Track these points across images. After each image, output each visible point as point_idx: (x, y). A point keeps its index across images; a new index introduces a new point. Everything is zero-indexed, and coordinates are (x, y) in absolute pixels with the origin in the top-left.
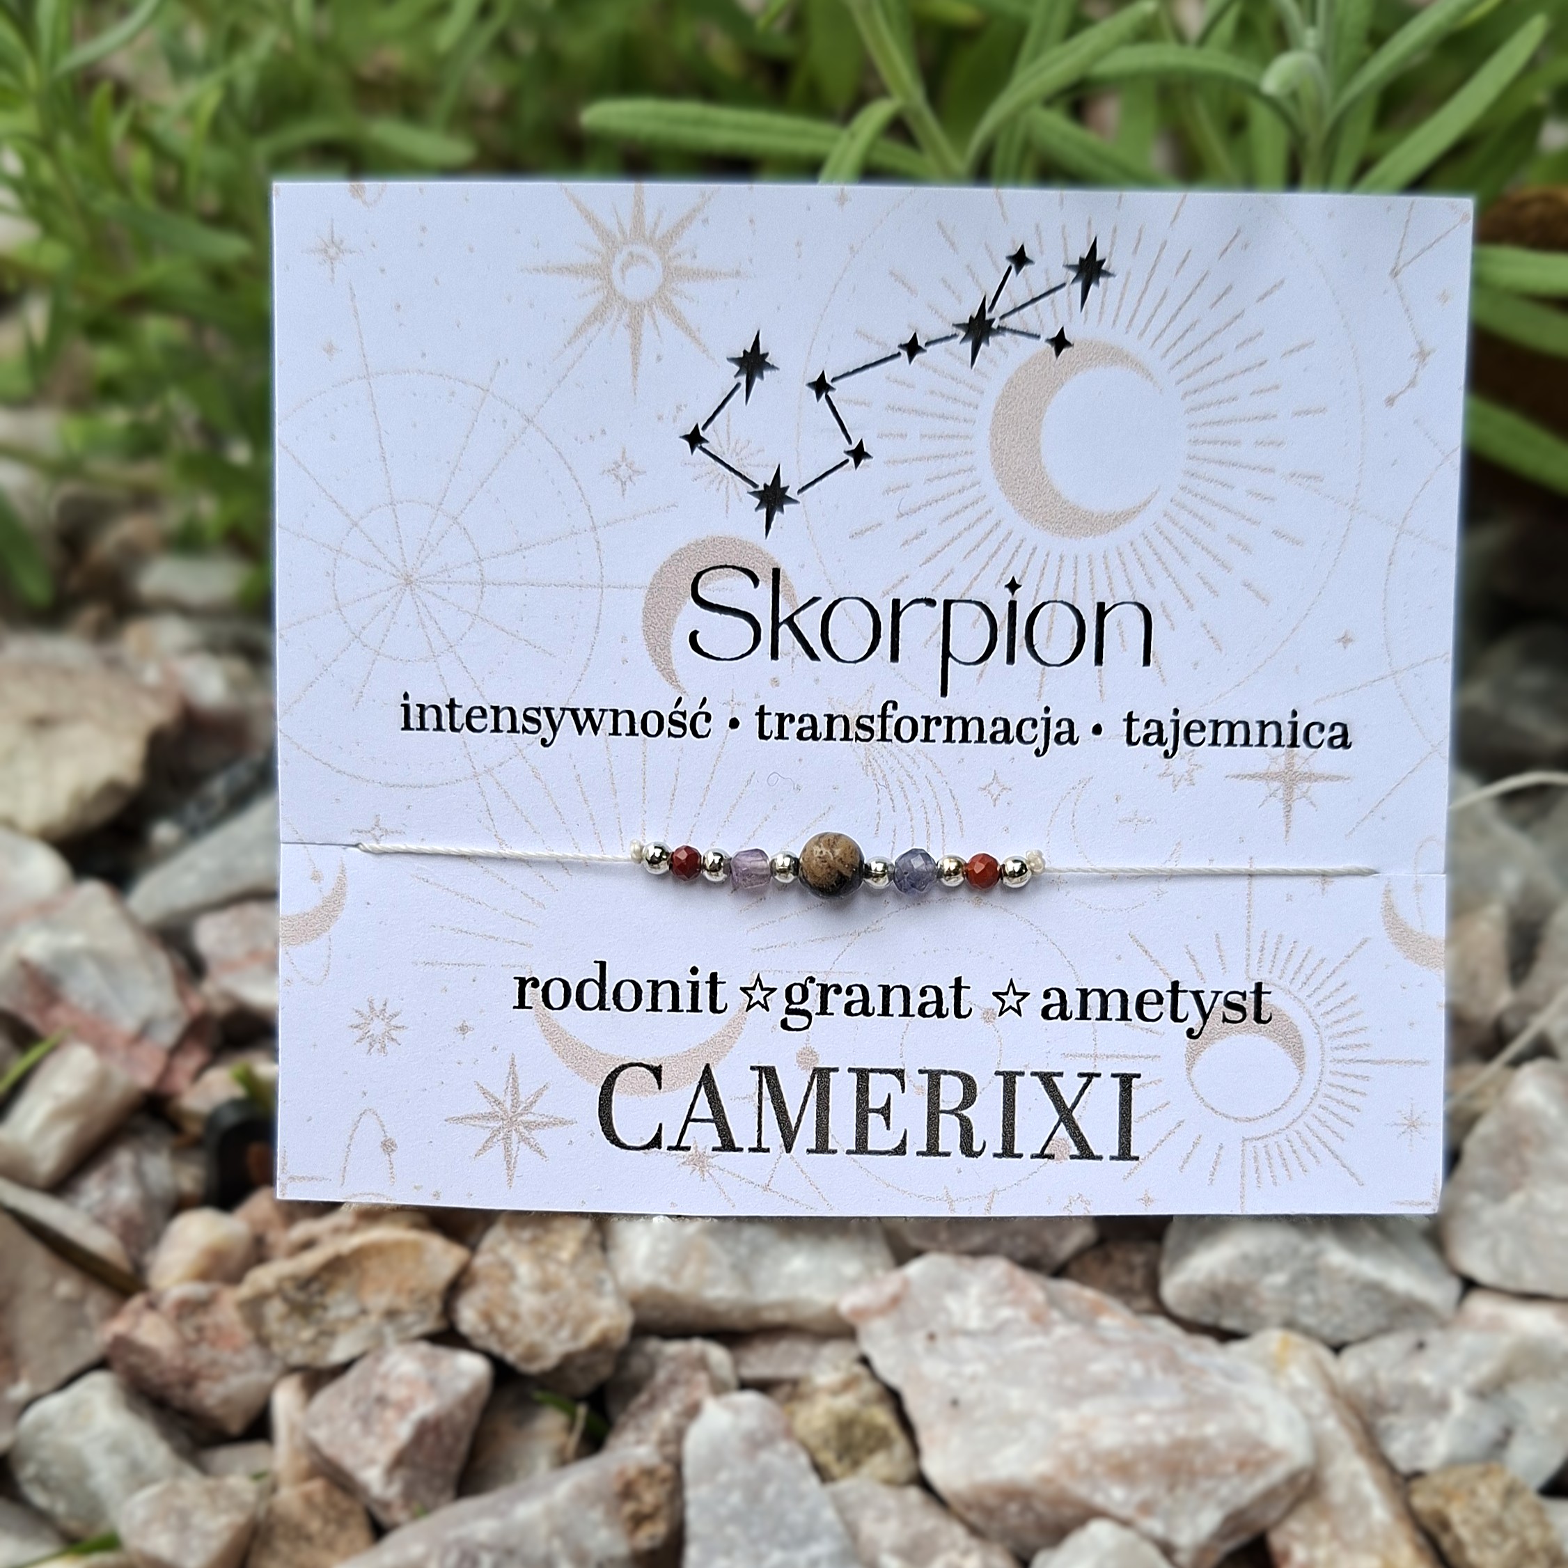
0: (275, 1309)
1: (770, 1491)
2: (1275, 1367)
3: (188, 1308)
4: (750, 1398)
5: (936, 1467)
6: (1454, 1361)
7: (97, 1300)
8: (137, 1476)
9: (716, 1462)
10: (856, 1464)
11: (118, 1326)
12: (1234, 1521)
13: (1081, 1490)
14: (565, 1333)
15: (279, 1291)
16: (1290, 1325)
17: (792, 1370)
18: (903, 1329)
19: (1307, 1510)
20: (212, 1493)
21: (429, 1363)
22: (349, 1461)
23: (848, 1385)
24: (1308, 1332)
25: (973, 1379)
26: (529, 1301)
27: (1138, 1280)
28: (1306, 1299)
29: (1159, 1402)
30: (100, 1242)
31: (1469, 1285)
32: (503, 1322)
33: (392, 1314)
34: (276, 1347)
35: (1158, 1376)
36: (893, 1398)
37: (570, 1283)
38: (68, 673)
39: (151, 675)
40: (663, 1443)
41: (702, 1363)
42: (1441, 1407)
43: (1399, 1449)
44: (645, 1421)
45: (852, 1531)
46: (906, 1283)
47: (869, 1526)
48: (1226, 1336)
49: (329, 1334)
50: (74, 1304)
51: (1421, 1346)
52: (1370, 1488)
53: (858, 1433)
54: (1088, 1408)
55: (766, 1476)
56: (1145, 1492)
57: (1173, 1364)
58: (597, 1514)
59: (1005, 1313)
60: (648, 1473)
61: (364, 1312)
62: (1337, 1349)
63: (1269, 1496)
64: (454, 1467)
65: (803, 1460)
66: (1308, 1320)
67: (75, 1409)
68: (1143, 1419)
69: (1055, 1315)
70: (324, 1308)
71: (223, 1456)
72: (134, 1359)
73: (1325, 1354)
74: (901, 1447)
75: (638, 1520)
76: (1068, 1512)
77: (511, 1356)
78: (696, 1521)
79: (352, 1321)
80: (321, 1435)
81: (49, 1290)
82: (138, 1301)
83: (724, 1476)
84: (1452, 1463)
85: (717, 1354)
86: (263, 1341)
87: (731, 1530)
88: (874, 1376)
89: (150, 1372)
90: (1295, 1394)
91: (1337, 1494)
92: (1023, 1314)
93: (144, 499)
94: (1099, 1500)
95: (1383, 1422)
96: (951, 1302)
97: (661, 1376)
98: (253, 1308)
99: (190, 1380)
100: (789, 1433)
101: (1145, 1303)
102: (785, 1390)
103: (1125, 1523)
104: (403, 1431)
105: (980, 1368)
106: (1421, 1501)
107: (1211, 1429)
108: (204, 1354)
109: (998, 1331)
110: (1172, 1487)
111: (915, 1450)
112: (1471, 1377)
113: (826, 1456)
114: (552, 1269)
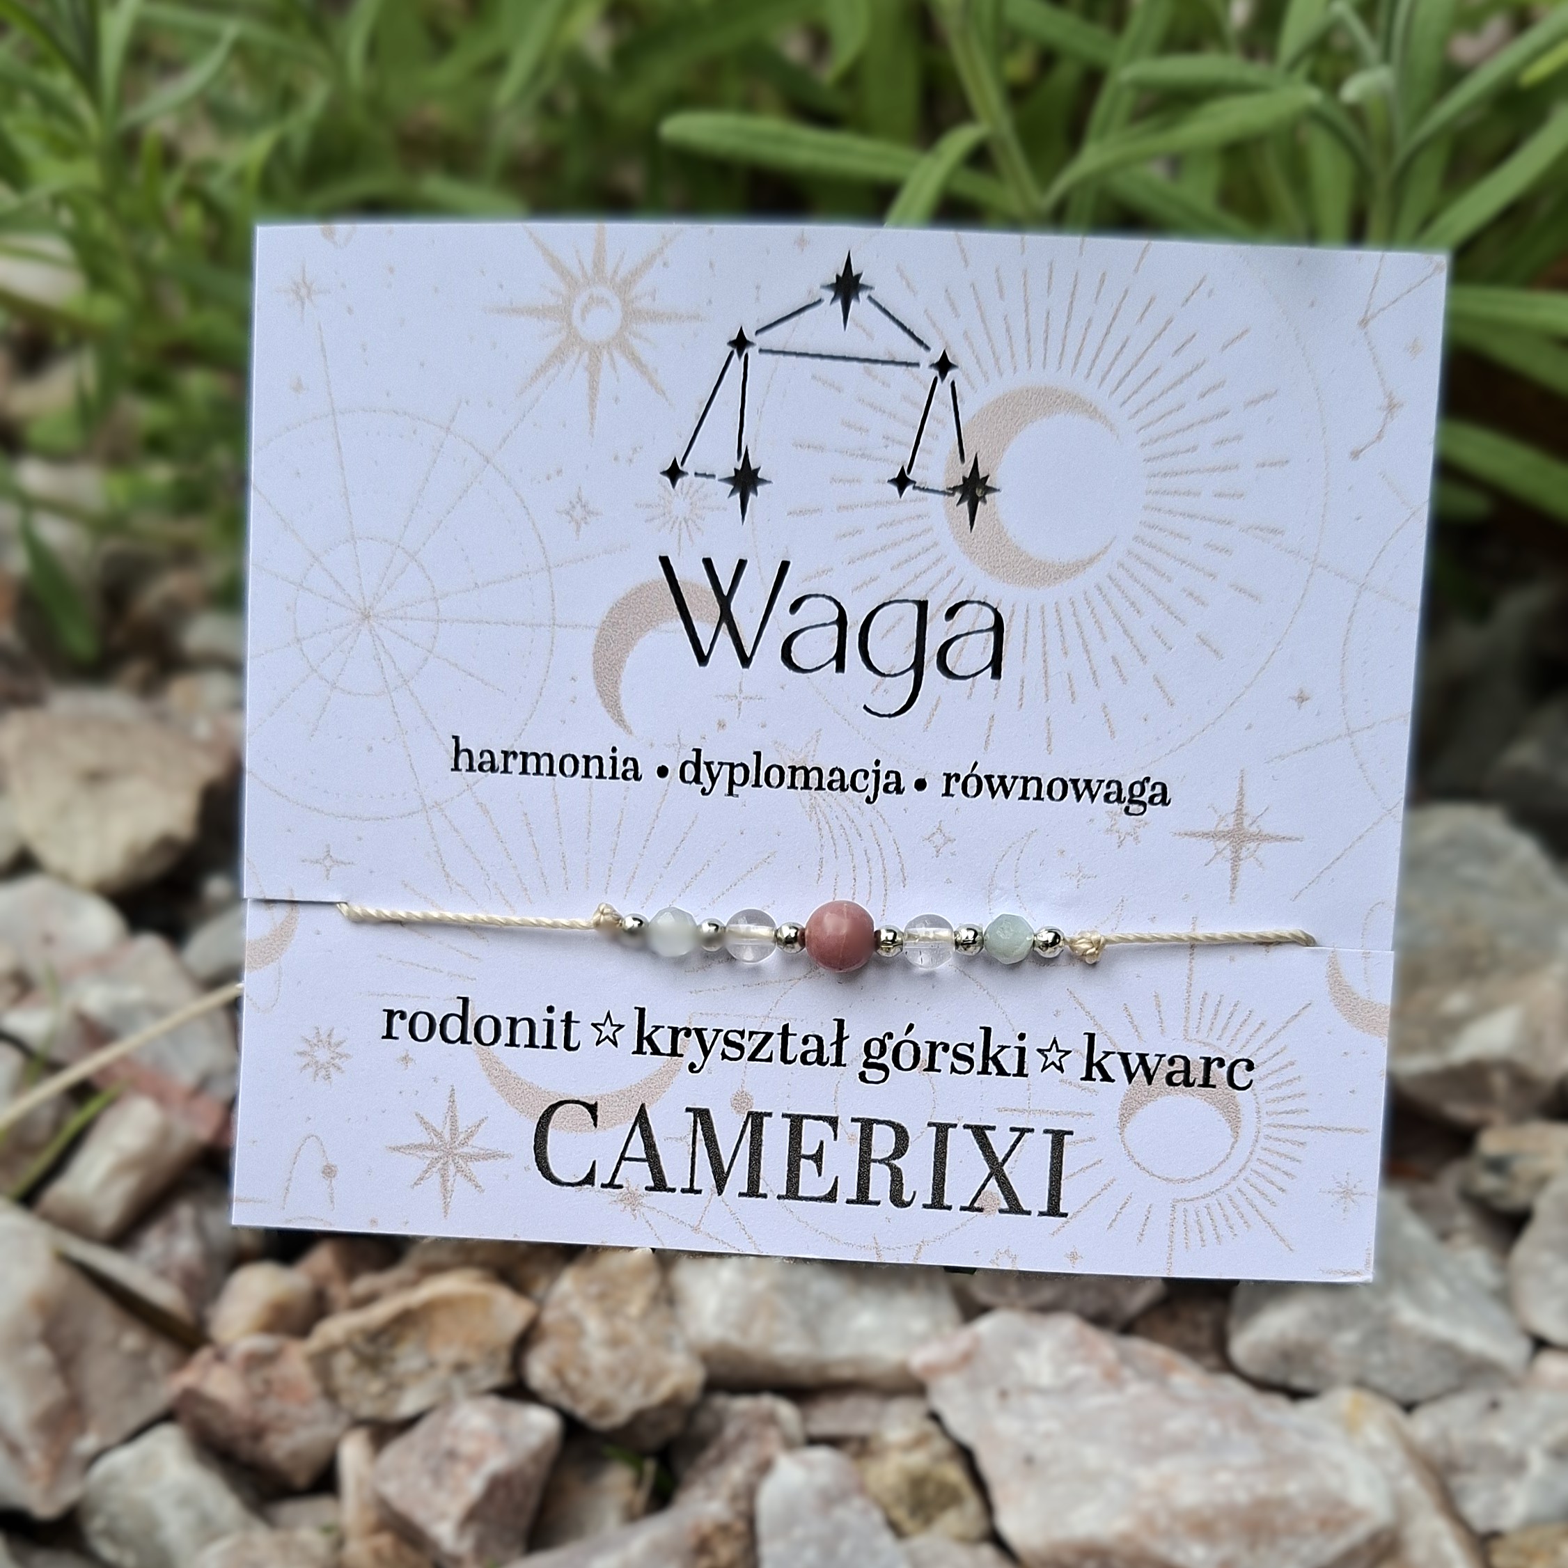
0: (344, 1363)
1: (845, 1548)
2: (1350, 1426)
3: (256, 1361)
4: (821, 1455)
5: (1011, 1525)
6: (1530, 1421)
7: (160, 1355)
8: (208, 1530)
9: (790, 1518)
10: (928, 1521)
11: (187, 1378)
13: (1161, 1548)
14: (637, 1389)
15: (348, 1344)
16: (1360, 1384)
17: (860, 1426)
18: (975, 1386)
20: (285, 1547)
21: (500, 1418)
22: (420, 1516)
23: (919, 1442)
24: (1380, 1393)
25: (1048, 1436)
26: (600, 1357)
27: (1204, 1338)
28: (1376, 1358)
29: (1239, 1459)
30: (165, 1295)
31: (1540, 1344)
32: (574, 1377)
33: (460, 1368)
34: (346, 1401)
35: (1236, 1434)
36: (965, 1455)
37: (639, 1338)
38: (121, 728)
39: (203, 729)
40: (734, 1498)
41: (771, 1419)
42: (1517, 1466)
43: (1476, 1508)
44: (715, 1475)
46: (977, 1341)
48: (1296, 1395)
49: (396, 1387)
50: (140, 1357)
51: (1494, 1406)
52: (1451, 1547)
53: (930, 1490)
54: (1167, 1466)
55: (840, 1532)
56: (1226, 1550)
57: (1249, 1423)
59: (1076, 1370)
60: (723, 1529)
61: (432, 1365)
62: (1409, 1407)
63: (1350, 1556)
64: (524, 1522)
65: (877, 1517)
66: (1379, 1379)
67: (145, 1461)
68: (1224, 1477)
69: (1127, 1373)
70: (392, 1360)
71: (289, 1511)
72: (203, 1412)
73: (1396, 1414)
74: (972, 1504)
77: (582, 1411)
79: (420, 1375)
80: (391, 1489)
81: (114, 1344)
82: (205, 1355)
83: (798, 1532)
84: (1531, 1523)
85: (786, 1410)
86: (331, 1394)
88: (945, 1432)
89: (219, 1426)
90: (1373, 1453)
91: (1418, 1552)
92: (1094, 1372)
93: (186, 555)
94: (1179, 1558)
95: (1456, 1481)
96: (1023, 1359)
97: (731, 1431)
98: (322, 1363)
99: (258, 1432)
100: (862, 1489)
101: (1212, 1360)
102: (853, 1447)
104: (475, 1486)
105: (1050, 1425)
106: (1501, 1561)
107: (1292, 1487)
108: (271, 1408)
109: (1069, 1389)
110: (1252, 1546)
111: (988, 1508)
112: (1549, 1437)
113: (900, 1514)
114: (621, 1324)
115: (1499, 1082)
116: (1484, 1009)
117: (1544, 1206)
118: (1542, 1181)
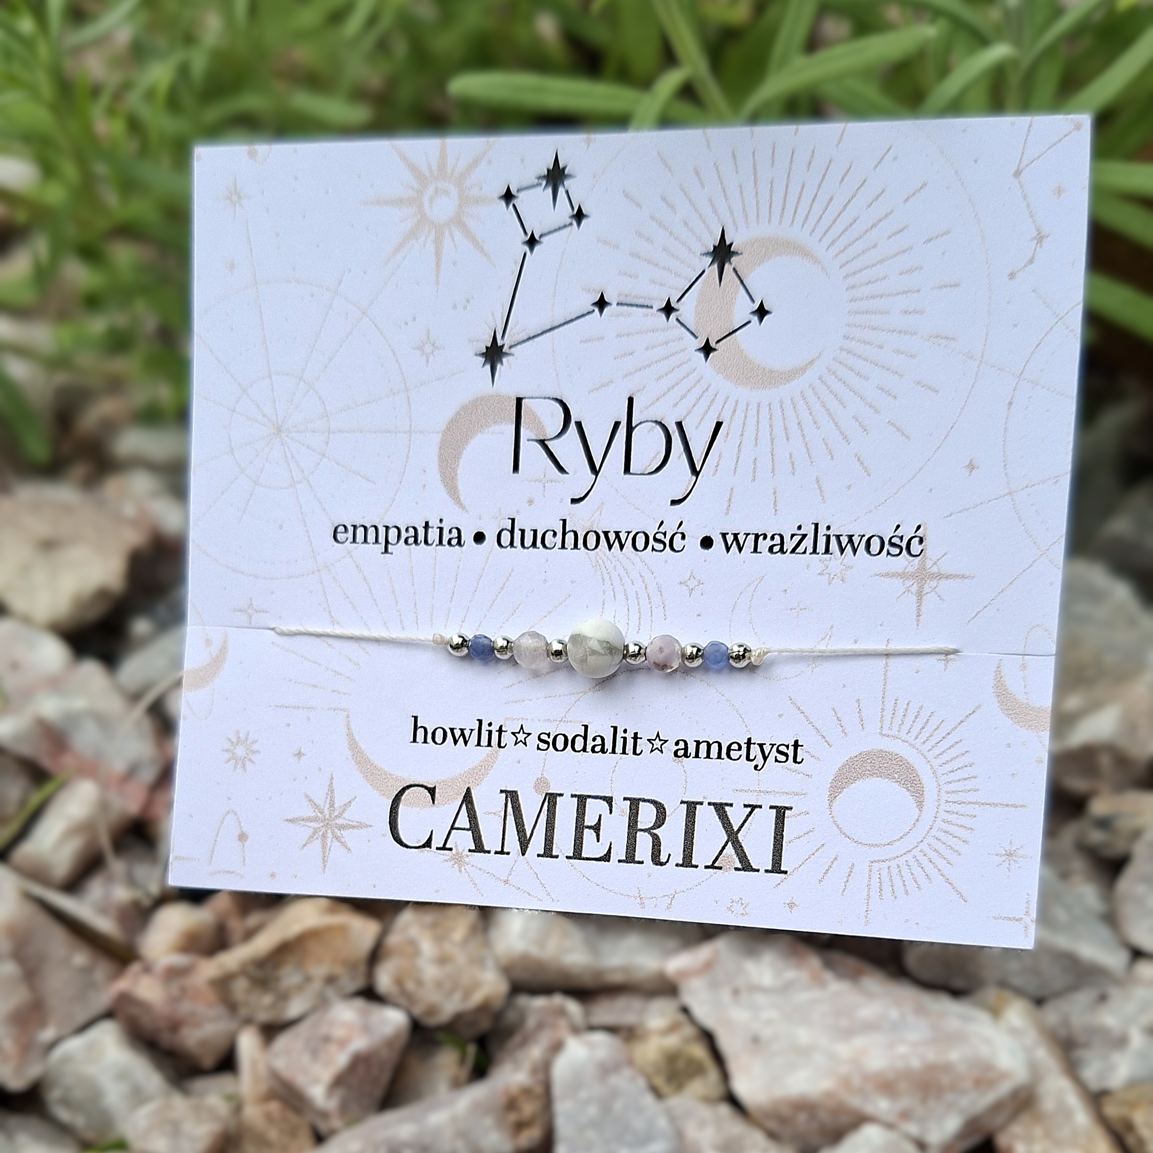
0: (240, 985)
1: (618, 1105)
2: (996, 1013)
3: (174, 974)
4: (600, 1038)
5: (743, 1087)
6: (1131, 1008)
7: (102, 969)
8: (138, 1097)
9: (577, 1083)
10: (680, 1086)
11: (122, 984)
12: (972, 1125)
13: (855, 1102)
14: (457, 997)
15: (243, 972)
16: (1004, 985)
17: (629, 1018)
18: (714, 986)
19: (1025, 1118)
20: (197, 1109)
21: (364, 1015)
22: (300, 1081)
23: (673, 1028)
24: (1018, 991)
25: (769, 1022)
26: (430, 971)
28: (1015, 965)
29: (913, 1036)
30: (105, 925)
31: (1137, 954)
32: (410, 986)
33: (331, 980)
34: (244, 1011)
35: (911, 1018)
36: (708, 1038)
37: (461, 957)
38: (66, 509)
39: (129, 510)
40: (534, 1071)
41: (561, 1012)
42: (1121, 1042)
43: (1091, 1074)
44: (519, 1055)
45: (680, 1135)
46: (716, 952)
47: (692, 1132)
48: (956, 992)
49: (283, 997)
50: (87, 971)
51: (1103, 998)
52: (1073, 1100)
53: (681, 1064)
54: (859, 1042)
55: (614, 1094)
56: (904, 1102)
57: (921, 1011)
58: (489, 1122)
59: (790, 975)
60: (527, 1092)
61: (308, 979)
62: (1039, 1001)
63: (997, 1107)
64: (379, 1090)
65: (641, 1083)
66: (1018, 982)
67: (91, 1047)
68: (902, 1049)
69: (829, 975)
70: (277, 979)
71: (200, 1084)
72: (134, 1011)
73: (1033, 1007)
74: (713, 1075)
75: (520, 1126)
76: (844, 1119)
78: (563, 1127)
79: (300, 988)
80: (280, 1064)
81: (67, 962)
82: (135, 968)
83: (583, 1094)
84: (1132, 1084)
85: (573, 1007)
86: (230, 1005)
87: (591, 1134)
88: (692, 1021)
89: (146, 1021)
90: (1014, 1032)
91: (1048, 1104)
92: (804, 976)
93: (115, 385)
94: (869, 1109)
95: (1077, 1053)
96: (750, 968)
97: (531, 1022)
99: (175, 1026)
100: (630, 1062)
101: (893, 969)
102: (624, 1033)
103: (890, 1126)
104: (342, 1059)
105: (774, 1014)
106: (1111, 1110)
107: (954, 1055)
108: (186, 1007)
109: (786, 988)
110: (924, 1100)
111: (725, 1076)
112: (1145, 1020)
113: (659, 1081)
114: (448, 948)
115: (1105, 761)
116: (1093, 707)
117: (1140, 850)
118: (1136, 834)
